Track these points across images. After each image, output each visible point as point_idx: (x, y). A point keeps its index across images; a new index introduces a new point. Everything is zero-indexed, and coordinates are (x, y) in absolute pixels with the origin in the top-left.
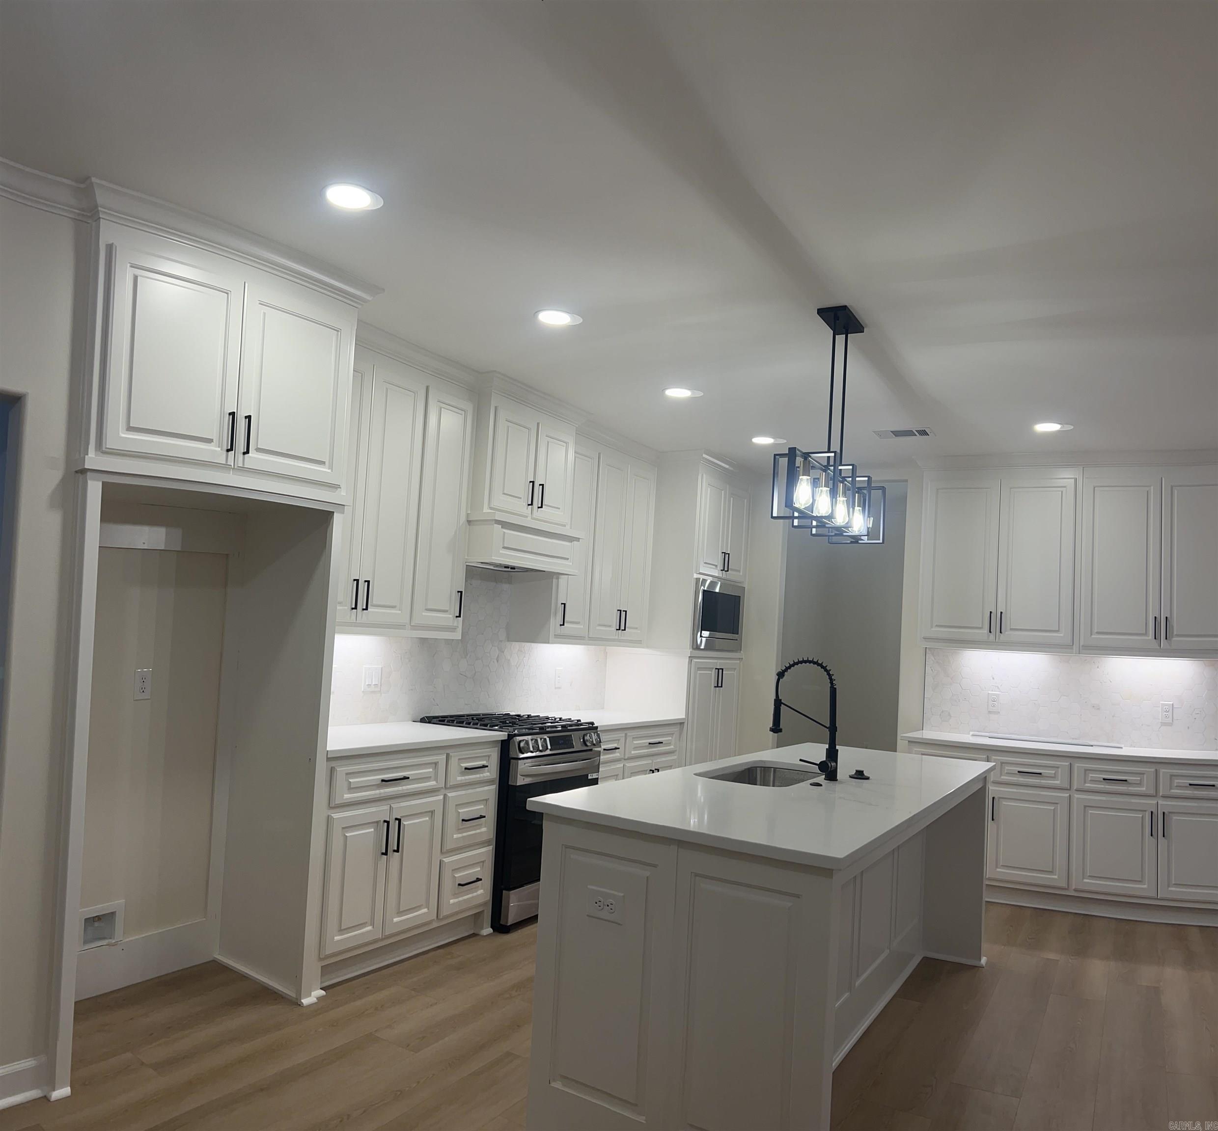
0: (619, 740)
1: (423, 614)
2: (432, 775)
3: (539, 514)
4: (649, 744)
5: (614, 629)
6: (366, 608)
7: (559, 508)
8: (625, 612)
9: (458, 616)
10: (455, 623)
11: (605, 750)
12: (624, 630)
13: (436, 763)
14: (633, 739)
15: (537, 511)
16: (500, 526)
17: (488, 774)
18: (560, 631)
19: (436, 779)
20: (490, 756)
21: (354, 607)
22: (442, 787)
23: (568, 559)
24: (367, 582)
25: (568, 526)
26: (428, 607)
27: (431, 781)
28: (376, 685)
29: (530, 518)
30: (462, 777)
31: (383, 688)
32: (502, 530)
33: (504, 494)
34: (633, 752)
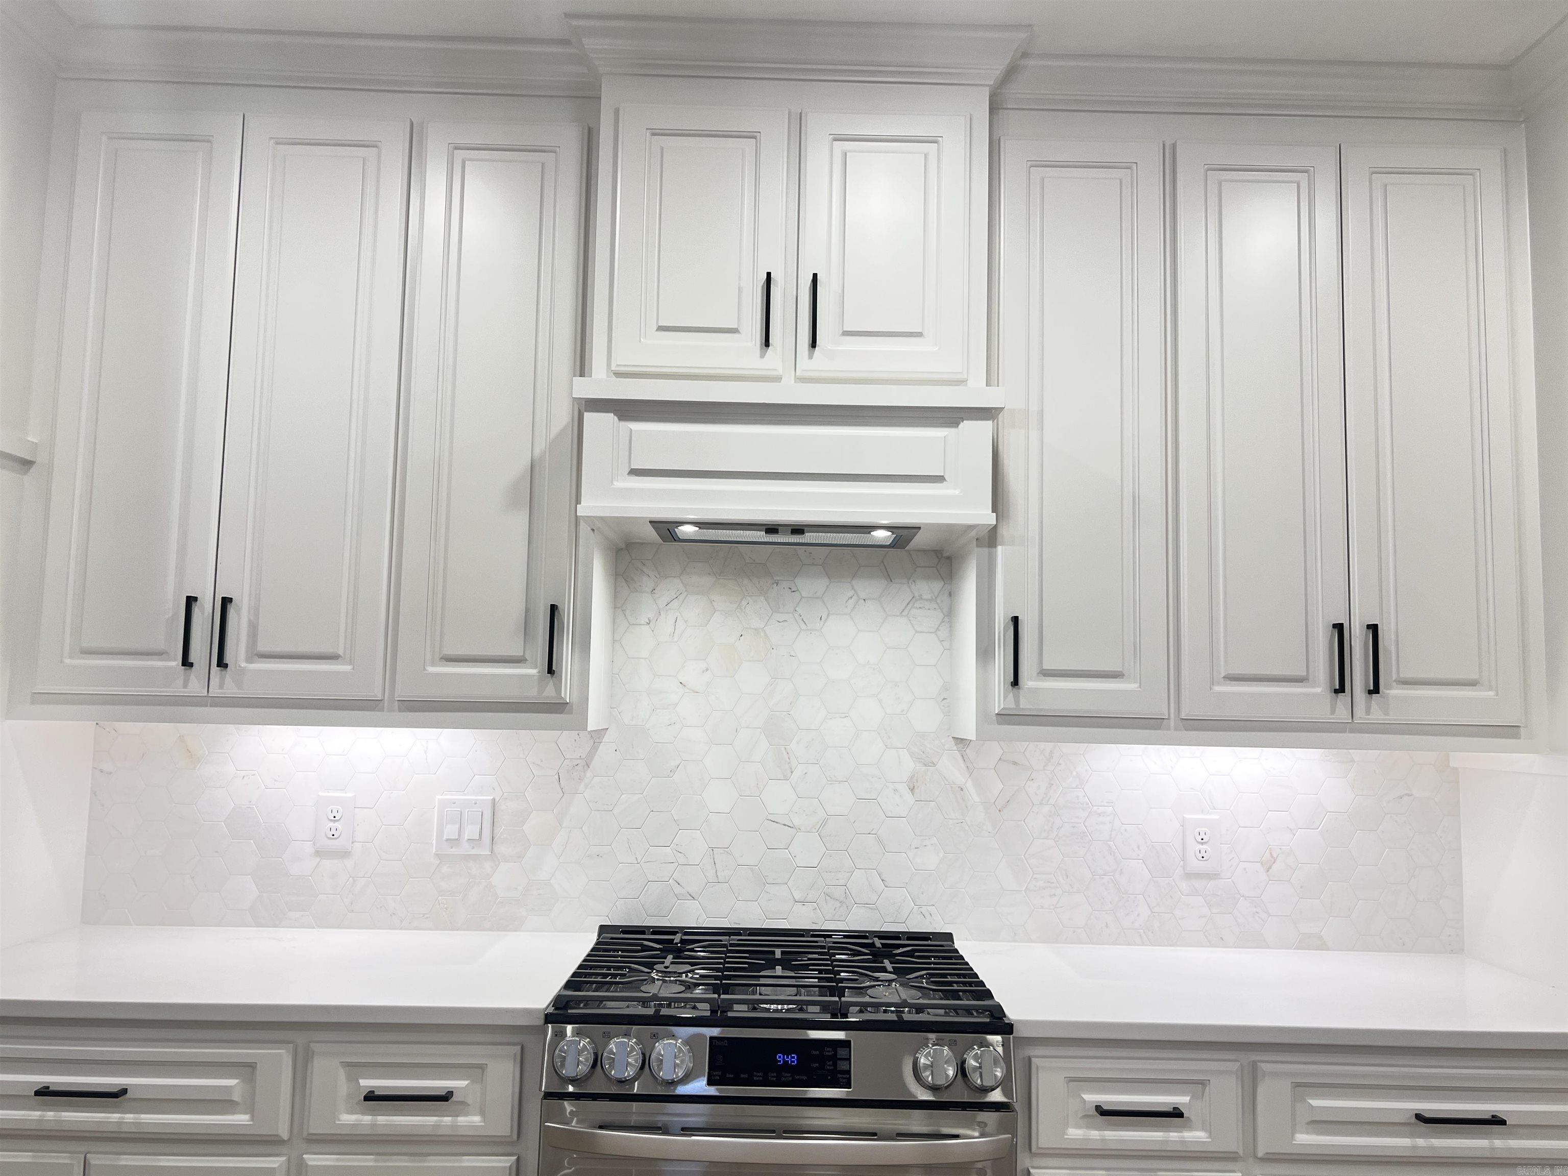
0: (1203, 1083)
1: (431, 669)
2: (236, 1097)
3: (819, 363)
4: (1419, 1117)
5: (1318, 690)
6: (221, 664)
7: (919, 335)
8: (1374, 628)
9: (550, 671)
10: (549, 692)
11: (1102, 1112)
12: (1376, 690)
13: (252, 1066)
14: (1302, 1088)
15: (811, 356)
16: (610, 417)
17: (476, 1119)
18: (1017, 702)
19: (251, 1109)
20: (482, 1068)
21: (186, 662)
22: (277, 1135)
23: (940, 479)
24: (226, 601)
25: (977, 379)
26: (449, 651)
27: (234, 1113)
28: (476, 842)
29: (788, 379)
30: (363, 1114)
31: (501, 849)
32: (623, 424)
33: (661, 329)
34: (1305, 1139)
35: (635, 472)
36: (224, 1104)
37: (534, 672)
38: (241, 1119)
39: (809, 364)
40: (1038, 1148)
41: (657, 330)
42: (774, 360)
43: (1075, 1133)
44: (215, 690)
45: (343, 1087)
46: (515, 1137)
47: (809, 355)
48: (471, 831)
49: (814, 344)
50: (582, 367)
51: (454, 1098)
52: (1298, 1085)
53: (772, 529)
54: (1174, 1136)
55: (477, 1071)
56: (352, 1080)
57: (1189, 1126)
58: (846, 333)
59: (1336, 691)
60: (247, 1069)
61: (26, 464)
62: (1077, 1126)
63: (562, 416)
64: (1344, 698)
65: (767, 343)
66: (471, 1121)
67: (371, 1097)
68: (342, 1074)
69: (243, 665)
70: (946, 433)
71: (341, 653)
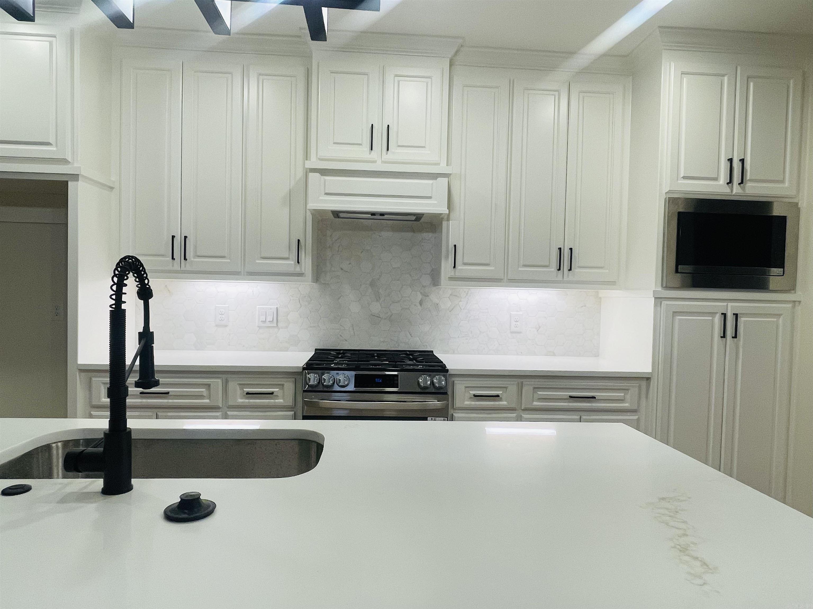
0: (506, 388)
1: (257, 261)
2: (205, 394)
3: (390, 156)
4: (571, 397)
5: (553, 270)
6: (185, 259)
7: (424, 147)
8: (571, 249)
9: (298, 262)
10: (298, 269)
11: (475, 396)
12: (570, 270)
13: (209, 385)
15: (387, 154)
16: (317, 175)
17: (281, 401)
18: (455, 273)
19: (209, 398)
20: (283, 385)
21: (173, 258)
22: (218, 406)
23: (430, 198)
24: (186, 237)
25: (443, 164)
26: (263, 255)
27: (204, 399)
28: (271, 322)
29: (379, 162)
30: (246, 399)
31: (280, 325)
32: (322, 177)
33: (334, 143)
34: (537, 404)
35: (326, 194)
36: (201, 396)
37: (293, 262)
38: (207, 401)
39: (386, 157)
40: (455, 407)
41: (333, 144)
42: (374, 155)
43: (468, 403)
44: (183, 268)
45: (239, 392)
46: (294, 406)
47: (386, 153)
48: (269, 318)
49: (388, 149)
50: (307, 156)
51: (274, 395)
52: (535, 388)
53: (373, 214)
54: (497, 403)
55: (281, 386)
56: (242, 389)
57: (501, 400)
58: (399, 146)
59: (558, 270)
60: (208, 386)
61: (112, 188)
62: (467, 401)
63: (300, 173)
64: (561, 272)
65: (372, 149)
66: (280, 401)
67: (248, 393)
68: (238, 387)
69: (192, 259)
70: (433, 182)
71: (226, 255)
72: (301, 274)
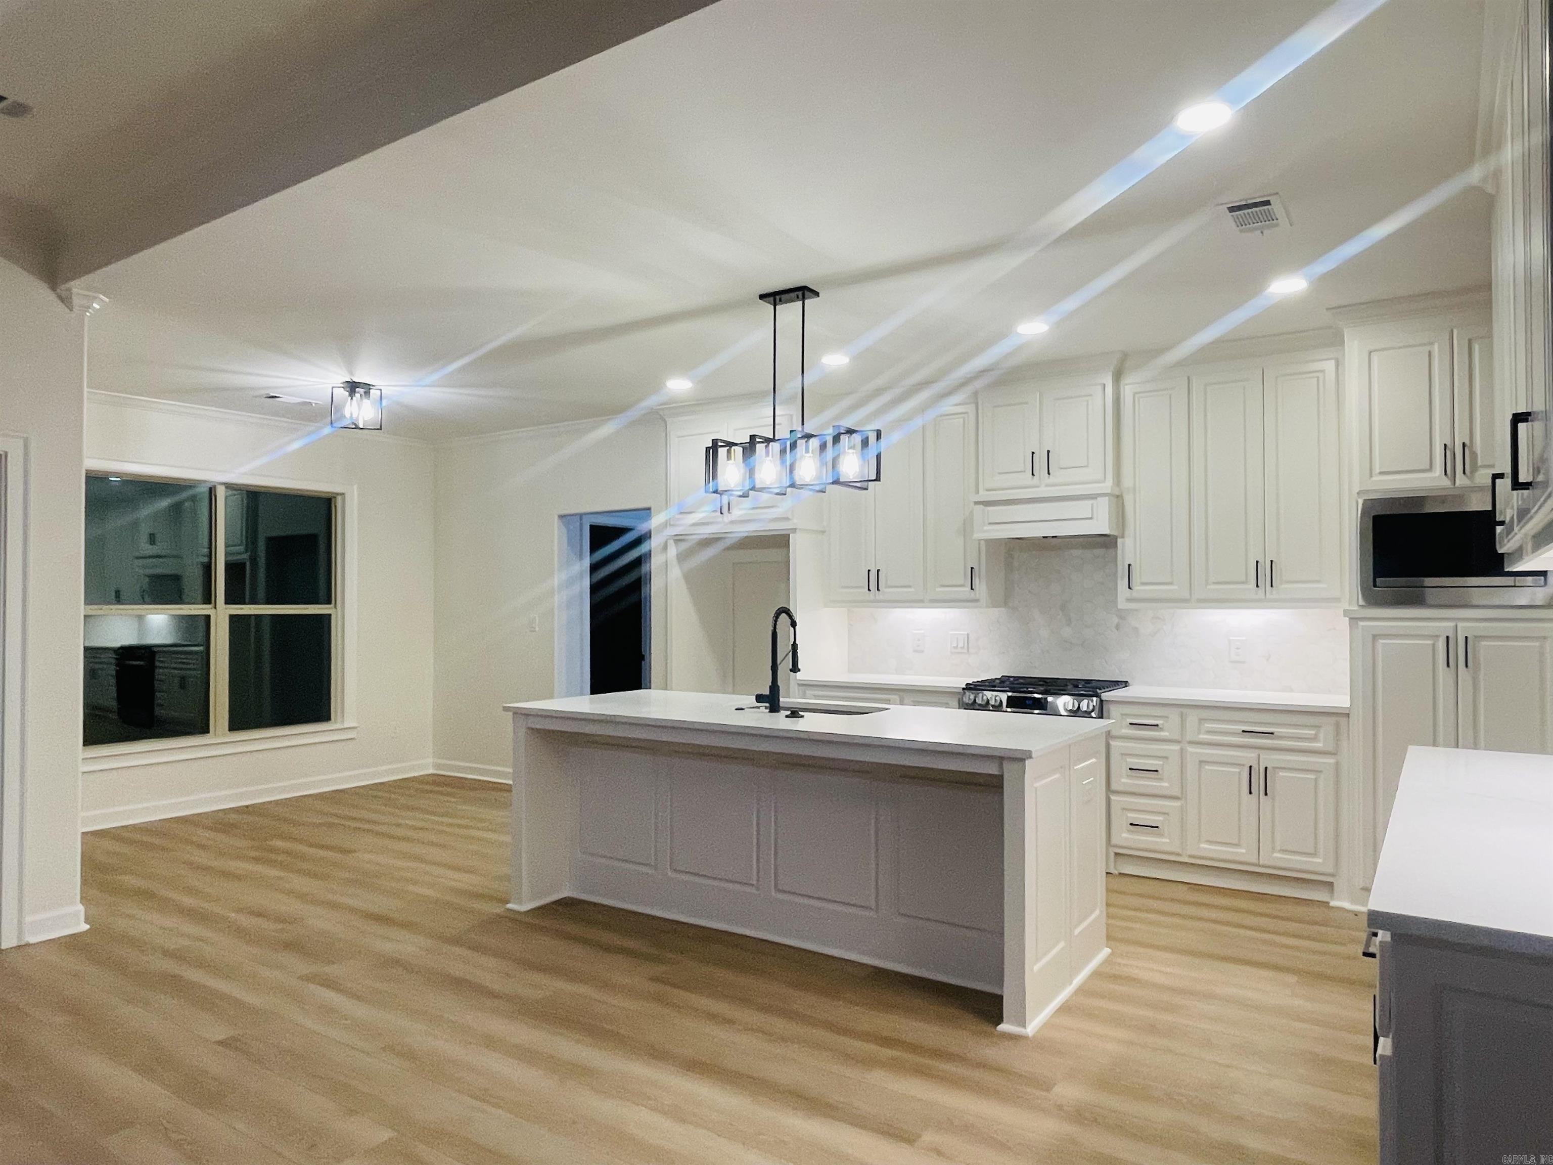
1: (937, 589)
3: (1052, 482)
4: (1244, 731)
5: (1249, 586)
6: (878, 589)
7: (1088, 466)
9: (972, 589)
10: (972, 595)
11: (1132, 724)
12: (1271, 585)
14: (1201, 720)
16: (982, 506)
18: (1131, 594)
21: (869, 590)
23: (1091, 519)
24: (878, 571)
26: (942, 583)
28: (963, 647)
29: (1042, 486)
31: (971, 650)
32: (986, 508)
33: (999, 473)
34: (1204, 737)
35: (990, 524)
37: (967, 589)
39: (1047, 482)
40: (1112, 735)
41: (997, 473)
42: (1035, 482)
43: (1124, 731)
44: (877, 598)
47: (1047, 477)
48: (961, 645)
49: (1048, 473)
50: (976, 488)
54: (1156, 733)
57: (1162, 730)
58: (1060, 469)
59: (1256, 586)
61: (823, 532)
62: (1124, 729)
63: (969, 508)
64: (1259, 589)
65: (1033, 474)
69: (885, 590)
70: (1093, 502)
71: (911, 585)
72: (977, 601)
